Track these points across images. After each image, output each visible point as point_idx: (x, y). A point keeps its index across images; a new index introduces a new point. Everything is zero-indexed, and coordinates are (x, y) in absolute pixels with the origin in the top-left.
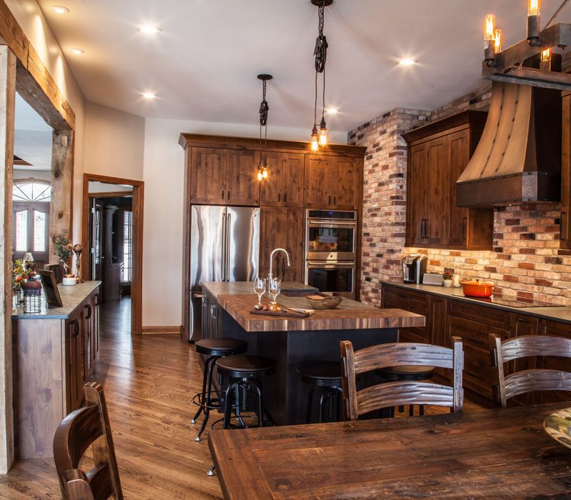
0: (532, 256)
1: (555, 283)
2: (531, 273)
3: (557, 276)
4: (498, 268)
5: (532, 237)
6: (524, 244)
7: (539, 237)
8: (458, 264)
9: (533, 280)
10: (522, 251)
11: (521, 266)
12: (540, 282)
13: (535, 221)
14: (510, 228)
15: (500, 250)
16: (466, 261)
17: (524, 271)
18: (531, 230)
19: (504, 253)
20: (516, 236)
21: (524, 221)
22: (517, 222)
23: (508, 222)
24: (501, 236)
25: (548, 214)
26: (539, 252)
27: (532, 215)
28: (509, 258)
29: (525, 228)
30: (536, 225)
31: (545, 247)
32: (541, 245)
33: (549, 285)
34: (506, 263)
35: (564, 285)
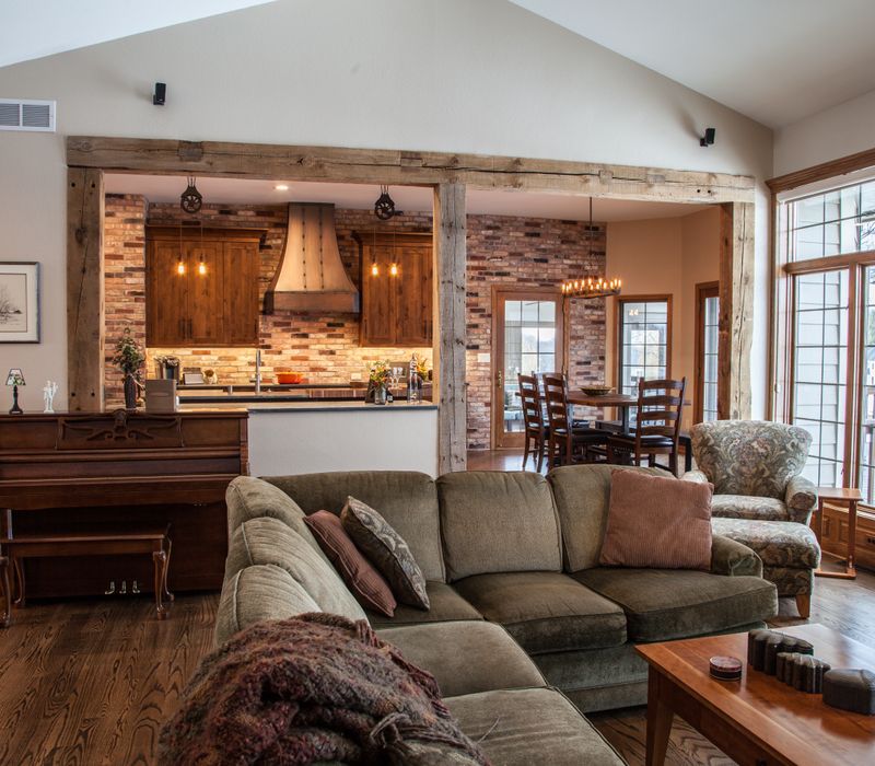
0: (306, 350)
1: (330, 369)
2: (306, 363)
3: (331, 363)
4: (266, 362)
5: (305, 336)
6: (297, 341)
7: (312, 336)
8: (206, 363)
9: (308, 368)
10: (294, 347)
11: (293, 359)
12: (314, 370)
13: (307, 324)
14: (279, 329)
15: (268, 347)
16: (220, 359)
17: (298, 363)
18: (303, 331)
19: (273, 349)
20: (288, 335)
21: (294, 324)
22: (289, 324)
23: (276, 324)
24: (269, 336)
25: (321, 319)
26: (312, 347)
27: (303, 320)
28: (280, 353)
29: (298, 330)
30: (309, 327)
31: (319, 343)
32: (315, 341)
33: (324, 370)
34: (276, 357)
35: (337, 369)
